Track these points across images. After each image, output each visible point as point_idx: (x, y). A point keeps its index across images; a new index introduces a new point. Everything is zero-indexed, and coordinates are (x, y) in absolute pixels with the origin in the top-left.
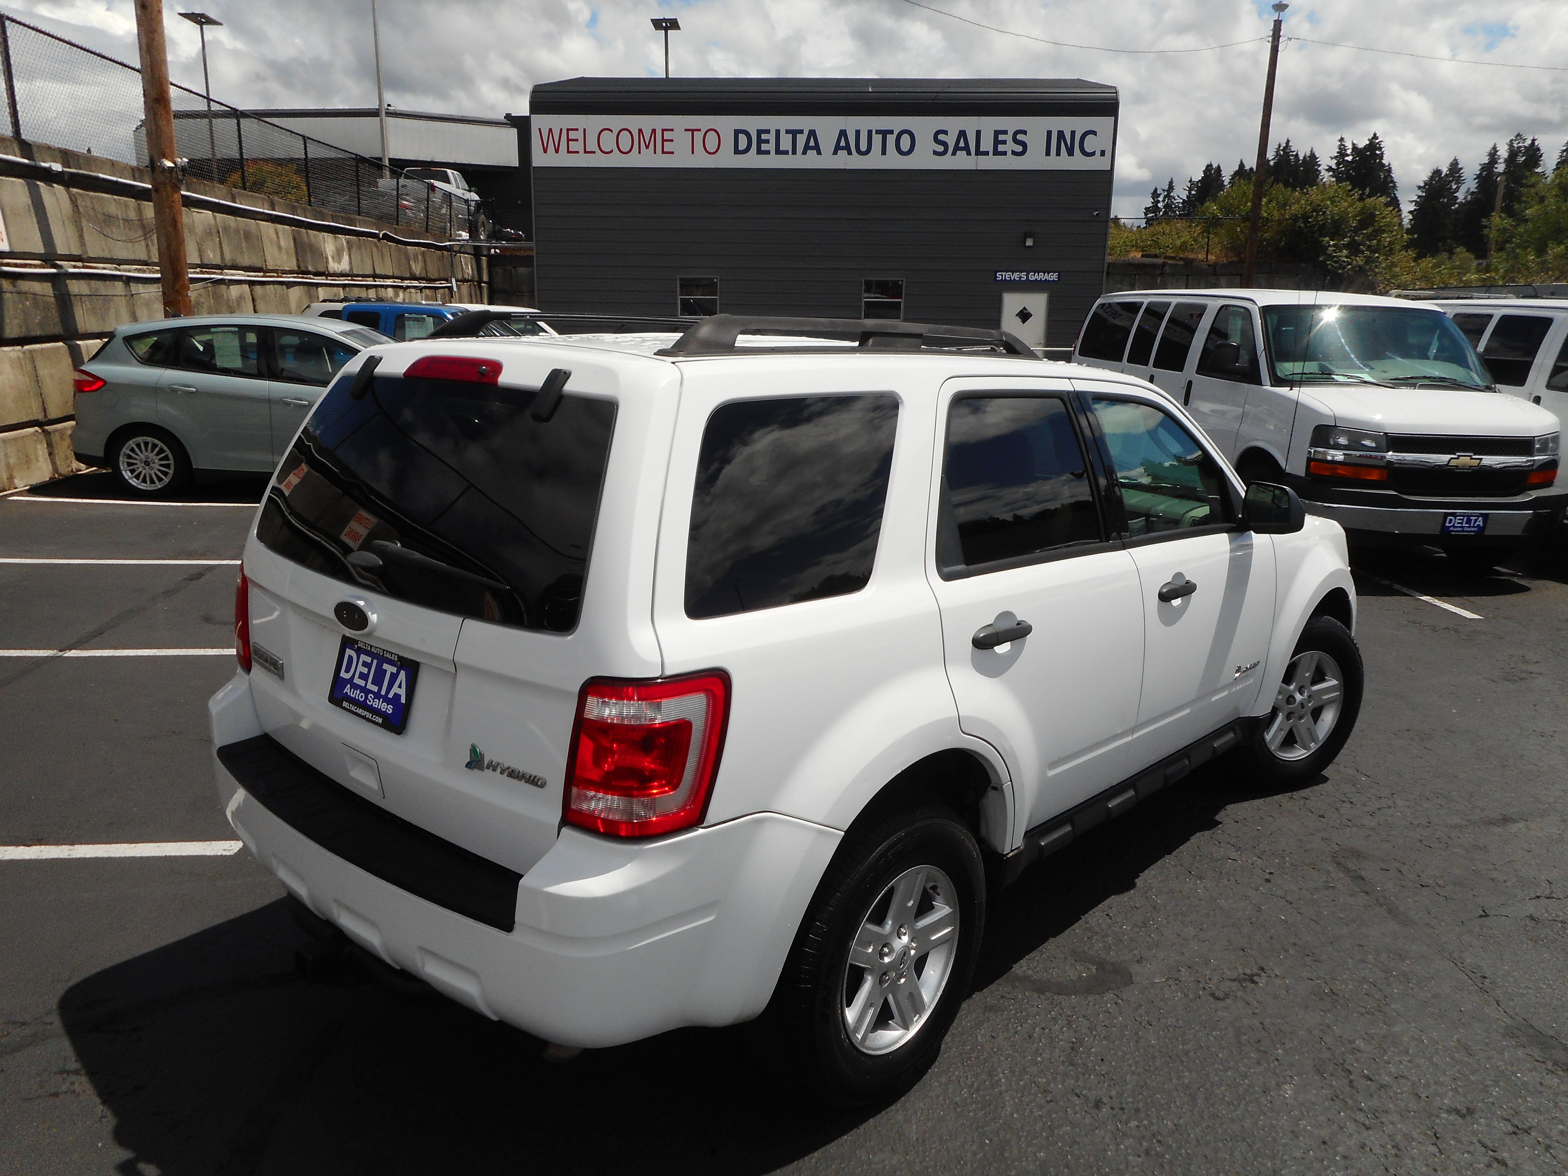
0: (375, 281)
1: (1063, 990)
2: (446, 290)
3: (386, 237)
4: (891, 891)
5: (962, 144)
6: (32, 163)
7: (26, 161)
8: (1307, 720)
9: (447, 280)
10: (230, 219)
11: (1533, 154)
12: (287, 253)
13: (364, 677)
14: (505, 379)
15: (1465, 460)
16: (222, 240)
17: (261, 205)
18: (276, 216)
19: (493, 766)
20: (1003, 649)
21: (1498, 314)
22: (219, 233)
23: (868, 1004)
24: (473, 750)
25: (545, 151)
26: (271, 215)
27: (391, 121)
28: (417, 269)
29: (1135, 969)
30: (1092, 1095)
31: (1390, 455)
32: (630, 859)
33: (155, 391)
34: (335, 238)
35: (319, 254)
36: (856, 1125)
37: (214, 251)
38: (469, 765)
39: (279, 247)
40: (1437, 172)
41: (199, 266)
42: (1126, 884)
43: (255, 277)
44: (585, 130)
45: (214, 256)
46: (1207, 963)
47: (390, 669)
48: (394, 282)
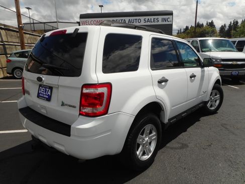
1: (176, 148)
4: (144, 129)
5: (148, 21)
8: (214, 103)
11: (237, 22)
13: (43, 92)
14: (67, 32)
15: (235, 63)
19: (66, 105)
20: (163, 84)
21: (237, 41)
22: (30, 38)
23: (141, 151)
24: (62, 102)
25: (82, 24)
27: (59, 23)
29: (188, 144)
30: (184, 167)
31: (222, 62)
32: (93, 120)
33: (19, 62)
36: (140, 174)
37: (30, 41)
38: (62, 105)
40: (222, 26)
41: (27, 43)
42: (185, 131)
46: (202, 143)
47: (47, 89)
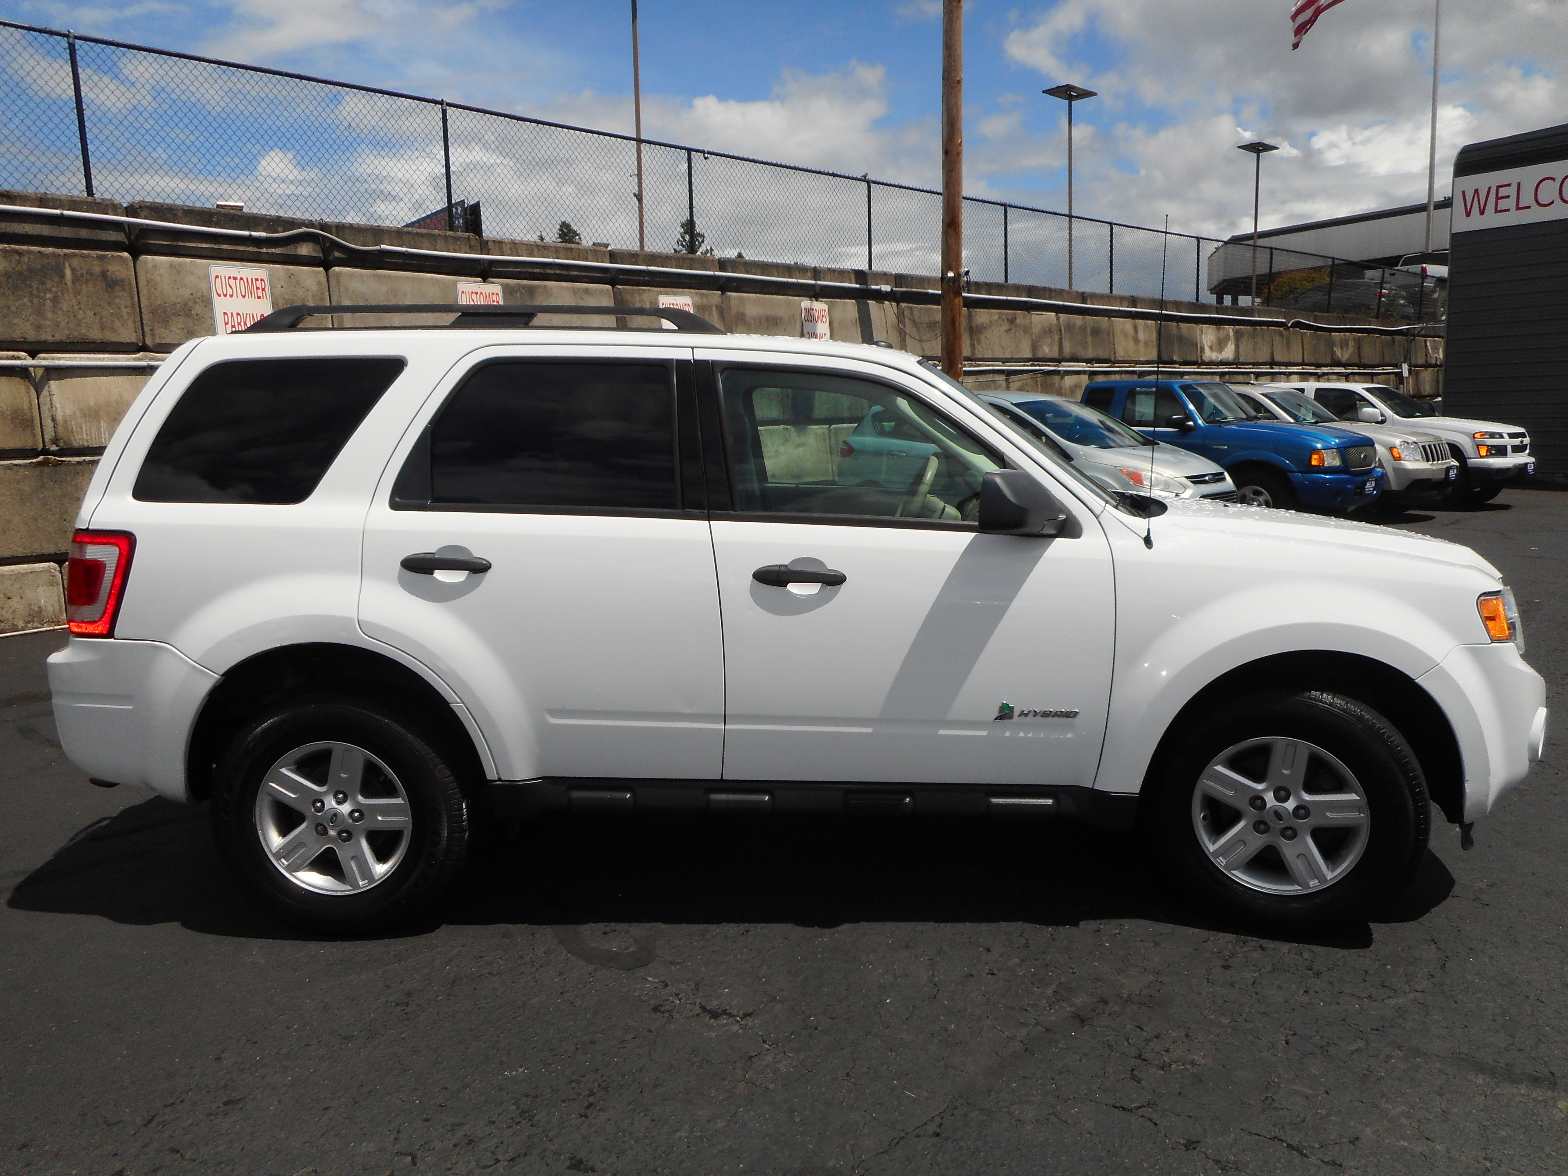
0: (1272, 368)
2: (1392, 376)
3: (1297, 325)
6: (864, 287)
7: (858, 286)
9: (1396, 366)
10: (1078, 319)
12: (1146, 344)
16: (1063, 336)
17: (1119, 303)
18: (1137, 312)
22: (1061, 330)
25: (1468, 214)
26: (1131, 312)
28: (1343, 354)
34: (1218, 329)
35: (1193, 345)
37: (1051, 346)
39: (1136, 340)
41: (1029, 360)
43: (1099, 367)
44: (1519, 184)
45: (1051, 350)
48: (1303, 369)
